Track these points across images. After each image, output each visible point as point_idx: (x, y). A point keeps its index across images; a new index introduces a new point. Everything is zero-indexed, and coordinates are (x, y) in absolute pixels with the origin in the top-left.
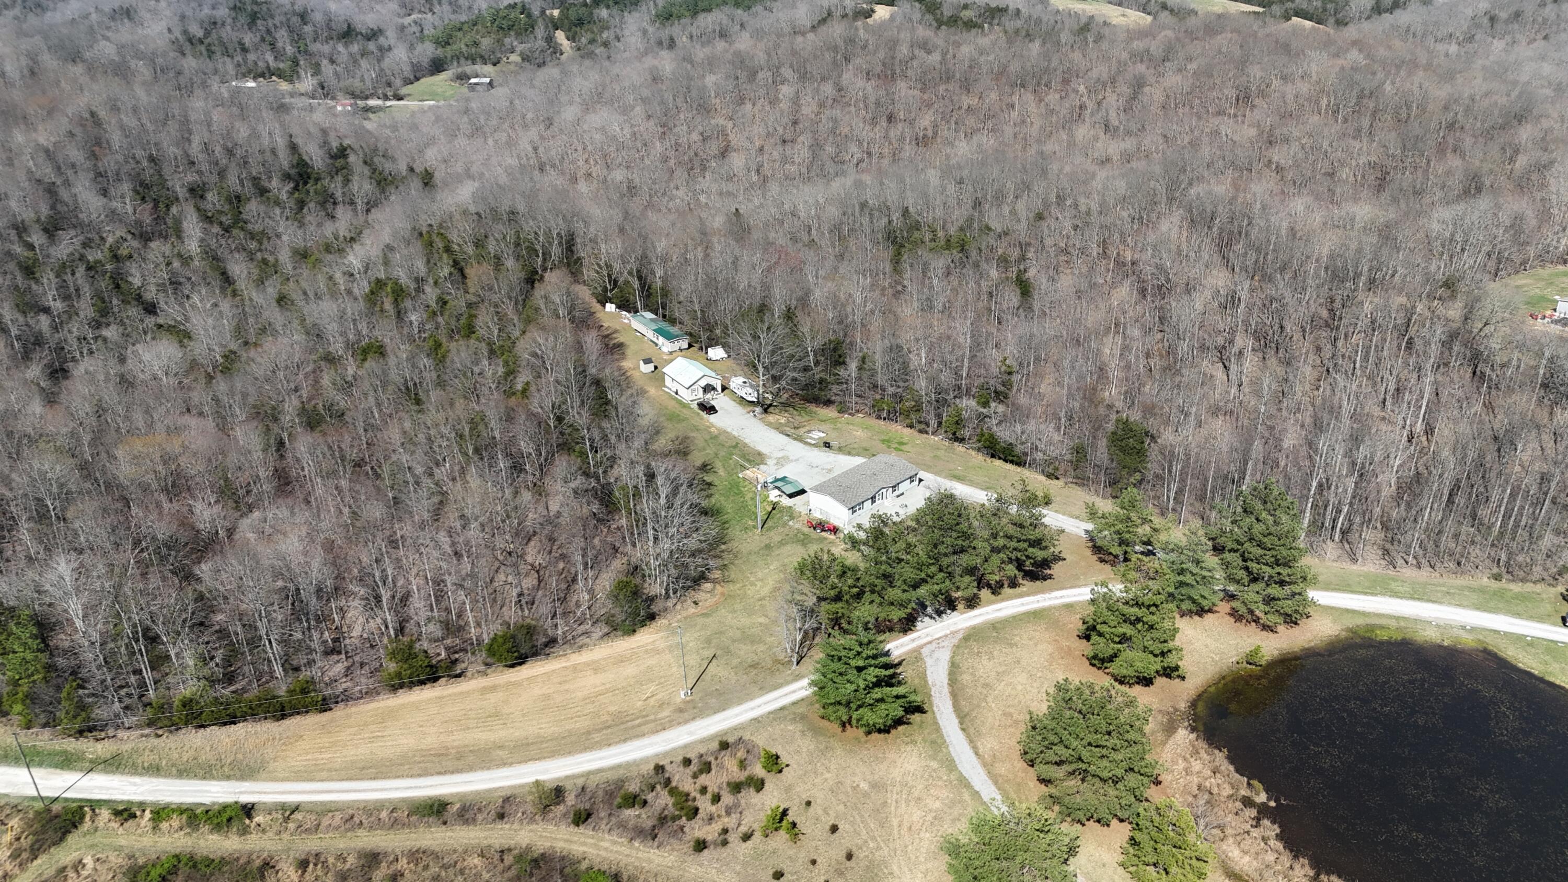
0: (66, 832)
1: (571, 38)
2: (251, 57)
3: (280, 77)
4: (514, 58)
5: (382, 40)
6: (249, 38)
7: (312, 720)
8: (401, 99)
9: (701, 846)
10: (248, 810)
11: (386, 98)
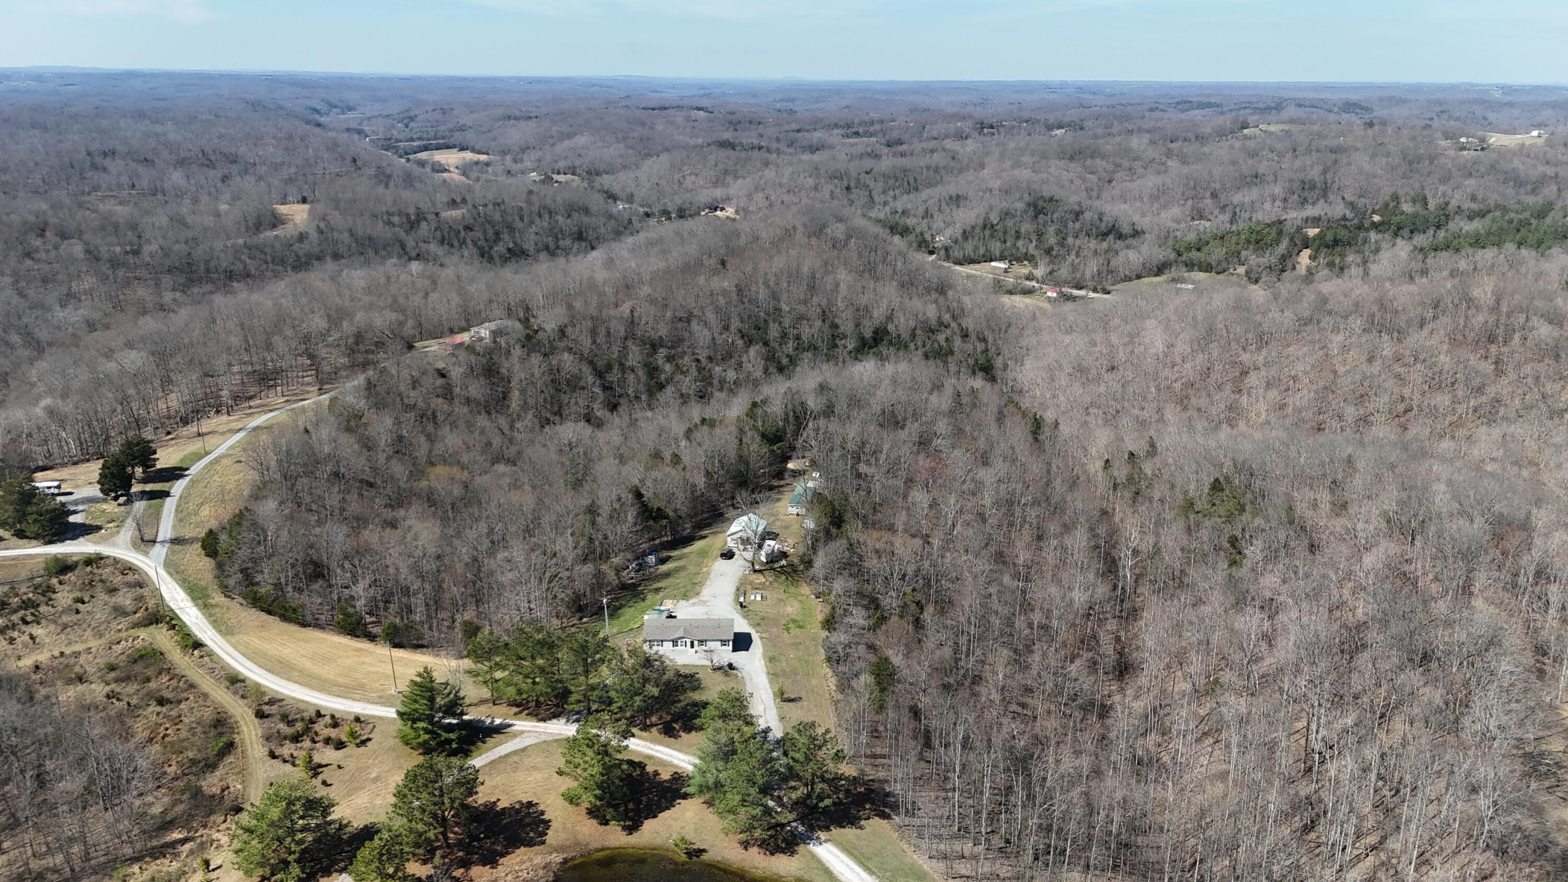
0: (151, 624)
1: (1313, 258)
2: (1020, 244)
3: (1030, 261)
4: (1241, 270)
5: (1133, 242)
6: (1026, 227)
7: (294, 628)
8: (1109, 293)
9: (273, 755)
10: (198, 645)
11: (1095, 290)
